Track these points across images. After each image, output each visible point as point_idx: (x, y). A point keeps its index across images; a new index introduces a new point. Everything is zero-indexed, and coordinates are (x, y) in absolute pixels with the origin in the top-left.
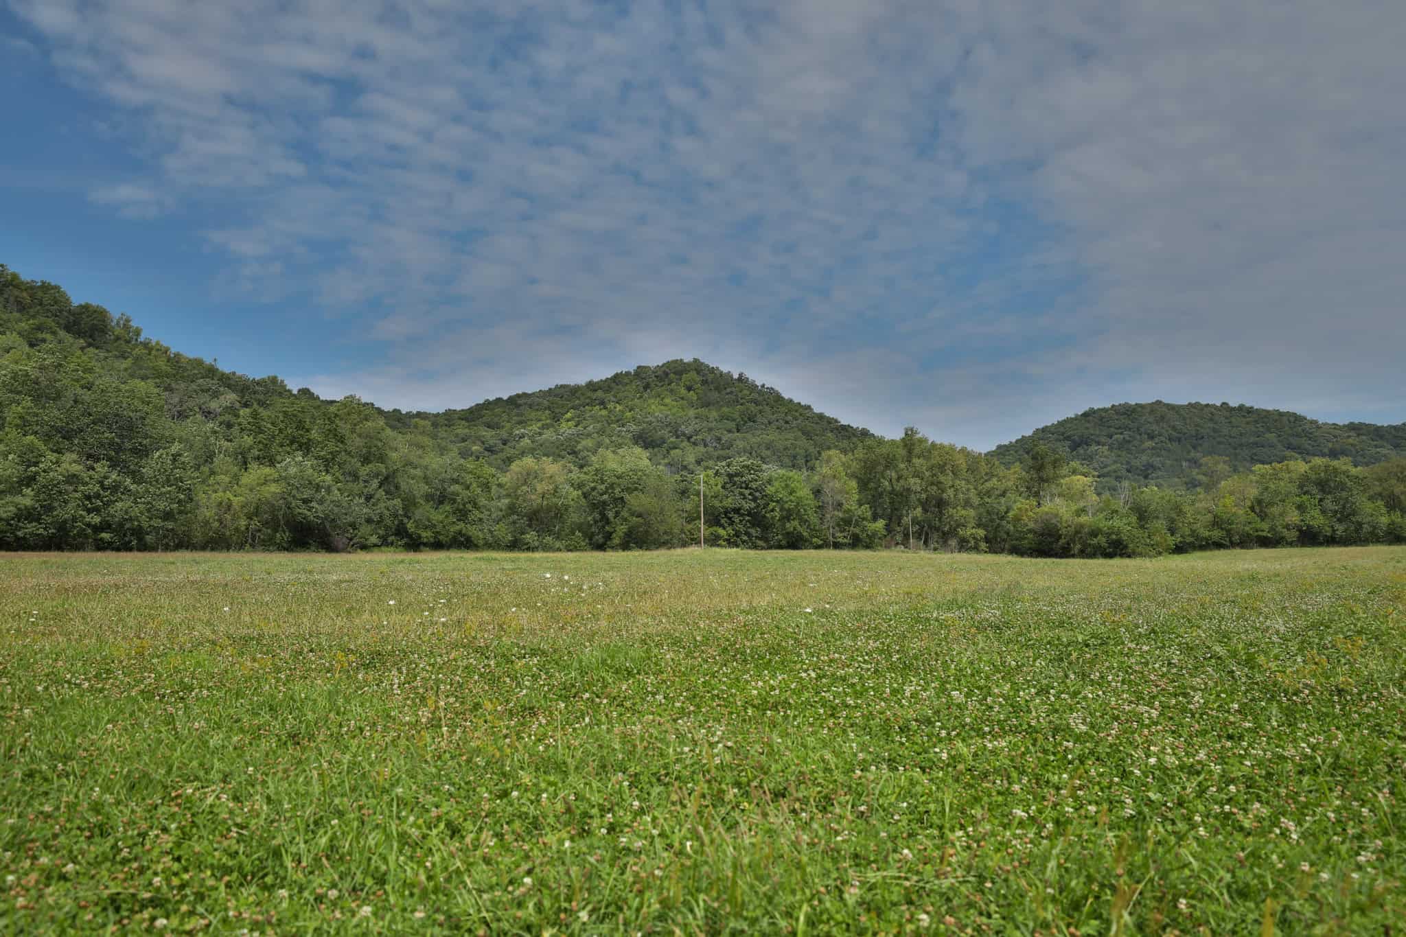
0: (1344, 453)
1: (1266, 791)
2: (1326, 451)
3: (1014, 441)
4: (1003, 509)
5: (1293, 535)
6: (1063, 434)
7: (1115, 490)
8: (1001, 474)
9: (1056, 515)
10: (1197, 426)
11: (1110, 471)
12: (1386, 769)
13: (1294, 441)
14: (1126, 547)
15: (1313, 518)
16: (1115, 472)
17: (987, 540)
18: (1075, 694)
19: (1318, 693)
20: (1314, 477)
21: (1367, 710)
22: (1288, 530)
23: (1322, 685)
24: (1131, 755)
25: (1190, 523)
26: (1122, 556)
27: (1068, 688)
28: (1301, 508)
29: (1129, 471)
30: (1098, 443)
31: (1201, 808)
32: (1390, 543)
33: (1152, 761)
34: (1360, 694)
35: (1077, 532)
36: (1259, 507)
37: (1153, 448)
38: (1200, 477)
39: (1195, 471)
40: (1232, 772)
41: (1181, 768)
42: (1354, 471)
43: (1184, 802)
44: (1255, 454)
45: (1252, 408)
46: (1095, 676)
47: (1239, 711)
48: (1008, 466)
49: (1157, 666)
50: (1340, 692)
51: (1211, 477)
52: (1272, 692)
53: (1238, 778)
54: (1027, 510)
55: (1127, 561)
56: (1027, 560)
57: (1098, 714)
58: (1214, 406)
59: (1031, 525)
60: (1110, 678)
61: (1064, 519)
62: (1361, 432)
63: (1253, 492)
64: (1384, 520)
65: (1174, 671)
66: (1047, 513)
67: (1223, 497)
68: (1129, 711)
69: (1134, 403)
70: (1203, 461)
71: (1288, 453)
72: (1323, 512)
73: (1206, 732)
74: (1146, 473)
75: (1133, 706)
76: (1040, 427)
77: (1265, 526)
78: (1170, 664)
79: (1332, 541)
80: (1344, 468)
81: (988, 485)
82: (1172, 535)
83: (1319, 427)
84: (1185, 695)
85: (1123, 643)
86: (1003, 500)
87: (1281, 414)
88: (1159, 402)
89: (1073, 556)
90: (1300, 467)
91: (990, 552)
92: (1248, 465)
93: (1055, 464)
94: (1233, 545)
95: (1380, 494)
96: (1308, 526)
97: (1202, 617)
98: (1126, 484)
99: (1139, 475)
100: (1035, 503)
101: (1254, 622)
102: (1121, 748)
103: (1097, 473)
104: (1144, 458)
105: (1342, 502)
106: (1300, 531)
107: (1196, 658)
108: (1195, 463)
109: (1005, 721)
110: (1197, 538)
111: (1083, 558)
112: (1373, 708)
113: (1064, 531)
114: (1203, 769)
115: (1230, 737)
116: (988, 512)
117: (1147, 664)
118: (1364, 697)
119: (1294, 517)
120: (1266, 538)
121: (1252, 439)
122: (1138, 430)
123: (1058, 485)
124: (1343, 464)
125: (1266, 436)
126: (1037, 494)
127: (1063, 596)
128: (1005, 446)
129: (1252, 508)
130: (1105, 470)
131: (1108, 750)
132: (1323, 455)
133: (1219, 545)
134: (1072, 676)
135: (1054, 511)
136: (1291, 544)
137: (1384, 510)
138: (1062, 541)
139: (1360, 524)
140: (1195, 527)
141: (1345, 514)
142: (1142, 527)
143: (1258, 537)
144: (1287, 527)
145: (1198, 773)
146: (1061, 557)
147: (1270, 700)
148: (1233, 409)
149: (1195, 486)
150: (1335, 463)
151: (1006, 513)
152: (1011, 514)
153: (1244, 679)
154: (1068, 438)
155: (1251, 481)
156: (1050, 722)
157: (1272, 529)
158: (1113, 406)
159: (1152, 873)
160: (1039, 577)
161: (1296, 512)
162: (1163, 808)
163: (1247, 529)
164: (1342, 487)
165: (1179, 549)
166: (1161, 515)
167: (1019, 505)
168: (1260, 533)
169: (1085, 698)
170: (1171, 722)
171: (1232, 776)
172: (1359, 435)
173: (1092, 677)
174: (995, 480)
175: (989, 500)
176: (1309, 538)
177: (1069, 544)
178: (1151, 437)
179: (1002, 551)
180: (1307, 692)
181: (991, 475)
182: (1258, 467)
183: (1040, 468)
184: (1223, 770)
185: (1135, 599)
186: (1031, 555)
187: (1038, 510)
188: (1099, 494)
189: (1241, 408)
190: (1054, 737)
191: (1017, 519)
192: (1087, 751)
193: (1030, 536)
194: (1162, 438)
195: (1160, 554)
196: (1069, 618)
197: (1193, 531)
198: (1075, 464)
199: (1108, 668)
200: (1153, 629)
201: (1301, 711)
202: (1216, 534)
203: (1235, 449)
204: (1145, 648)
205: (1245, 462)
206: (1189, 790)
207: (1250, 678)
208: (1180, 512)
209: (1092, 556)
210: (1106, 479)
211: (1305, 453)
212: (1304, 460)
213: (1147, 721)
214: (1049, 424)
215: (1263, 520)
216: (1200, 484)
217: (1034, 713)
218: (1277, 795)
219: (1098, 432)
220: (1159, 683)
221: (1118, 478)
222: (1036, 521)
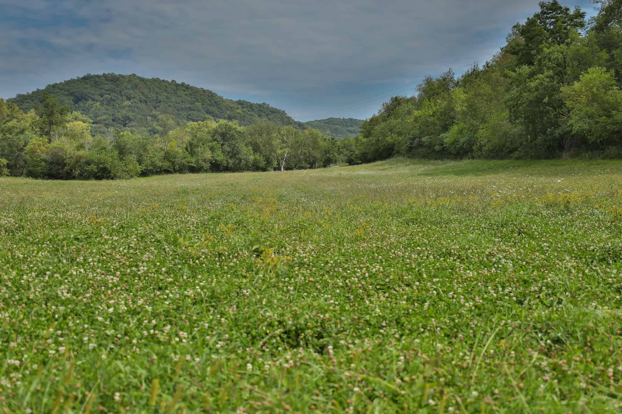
0: (235, 118)
1: (175, 317)
2: (226, 116)
3: (30, 92)
4: (22, 143)
5: (207, 165)
6: (68, 90)
7: (104, 133)
8: (20, 117)
9: (62, 149)
10: (157, 93)
11: (100, 120)
12: (236, 295)
13: (211, 109)
14: (110, 172)
15: (218, 156)
16: (105, 120)
17: (8, 166)
18: (65, 272)
19: (209, 257)
20: (220, 131)
21: (232, 264)
22: (205, 162)
23: (211, 252)
24: (99, 309)
25: (151, 157)
26: (108, 178)
27: (59, 269)
28: (212, 149)
29: (113, 120)
30: (93, 100)
31: (138, 334)
32: (254, 171)
33: (111, 310)
34: (229, 255)
35: (77, 162)
36: (191, 148)
37: (130, 106)
38: (158, 128)
39: (155, 124)
40: (158, 309)
41: (128, 312)
42: (240, 129)
43: (128, 332)
44: (189, 115)
45: (189, 85)
46: (80, 259)
47: (167, 272)
48: (26, 110)
49: (121, 249)
50: (220, 255)
51: (165, 127)
52: (185, 258)
53: (160, 313)
54: (39, 145)
55: (111, 182)
56: (39, 181)
57: (79, 285)
58: (167, 82)
59: (44, 156)
60: (90, 260)
61: (68, 153)
62: (243, 106)
63: (187, 138)
64: (252, 157)
65: (131, 251)
66: (55, 148)
67: (171, 141)
68: (100, 280)
69: (118, 74)
70: (160, 117)
71: (207, 116)
72: (223, 152)
73: (146, 287)
74: (125, 122)
75: (103, 276)
76: (52, 83)
77: (193, 160)
78: (129, 247)
79: (227, 169)
80: (234, 126)
81: (10, 124)
82: (140, 165)
83: (223, 101)
84: (137, 266)
85: (101, 236)
86: (22, 137)
87: (204, 91)
88: (134, 75)
89: (74, 178)
90: (213, 124)
91: (11, 176)
92: (185, 121)
93: (62, 112)
94: (175, 171)
95: (250, 143)
96: (216, 160)
97: (153, 216)
98: (112, 129)
99: (120, 124)
100: (47, 140)
101: (182, 218)
102: (92, 305)
103: (92, 121)
104: (124, 112)
105: (232, 146)
106: (211, 163)
107: (145, 242)
108: (155, 118)
109: (10, 298)
110: (155, 166)
111: (82, 180)
112: (234, 263)
113: (67, 161)
114: (141, 310)
115: (160, 289)
116: (9, 145)
117: (114, 248)
118: (231, 257)
119: (208, 155)
120: (193, 167)
121: (188, 105)
122: (120, 93)
123: (63, 127)
124: (234, 124)
125: (196, 104)
126: (47, 133)
127: (64, 206)
128: (23, 95)
129: (186, 149)
130: (98, 119)
131: (84, 307)
132: (225, 118)
133: (167, 172)
134: (65, 261)
135: (61, 146)
136: (206, 171)
137: (252, 152)
138: (66, 168)
139: (240, 160)
140: (153, 160)
141: (234, 154)
142: (121, 159)
143: (189, 167)
144: (204, 161)
145: (138, 313)
146: (67, 179)
147: (183, 264)
148: (177, 85)
149: (155, 133)
150: (230, 123)
151: (25, 146)
152: (27, 148)
153: (171, 253)
154: (72, 94)
155: (186, 132)
156: (44, 294)
157: (197, 161)
158: (104, 74)
159: (99, 381)
160: (48, 193)
161: (210, 152)
162: (116, 339)
163: (183, 161)
164: (233, 137)
165: (144, 174)
166: (133, 152)
167: (34, 141)
168: (190, 164)
169: (71, 275)
170: (126, 284)
171: (158, 311)
172: (243, 108)
173: (78, 260)
174: (15, 121)
175: (10, 136)
176: (216, 167)
177: (71, 170)
178: (129, 99)
179: (21, 175)
180: (203, 257)
181: (11, 117)
182: (191, 123)
183: (51, 114)
184: (153, 309)
185: (113, 206)
186: (43, 178)
187: (48, 145)
188: (93, 136)
189: (183, 84)
190: (46, 305)
191: (33, 152)
192: (69, 310)
193: (43, 164)
194: (135, 100)
195: (132, 177)
196: (67, 222)
197: (152, 162)
198: (76, 113)
199: (89, 253)
200: (122, 226)
201: (200, 268)
202: (166, 164)
203: (178, 111)
204: (115, 238)
205: (184, 120)
206: (131, 325)
207: (175, 252)
208: (145, 150)
209: (87, 178)
210: (98, 125)
211: (216, 117)
212: (215, 120)
213: (110, 285)
214: (58, 82)
215: (192, 156)
216: (158, 132)
217: (32, 290)
218: (181, 319)
219: (93, 92)
220: (121, 260)
221: (107, 125)
222: (47, 153)
